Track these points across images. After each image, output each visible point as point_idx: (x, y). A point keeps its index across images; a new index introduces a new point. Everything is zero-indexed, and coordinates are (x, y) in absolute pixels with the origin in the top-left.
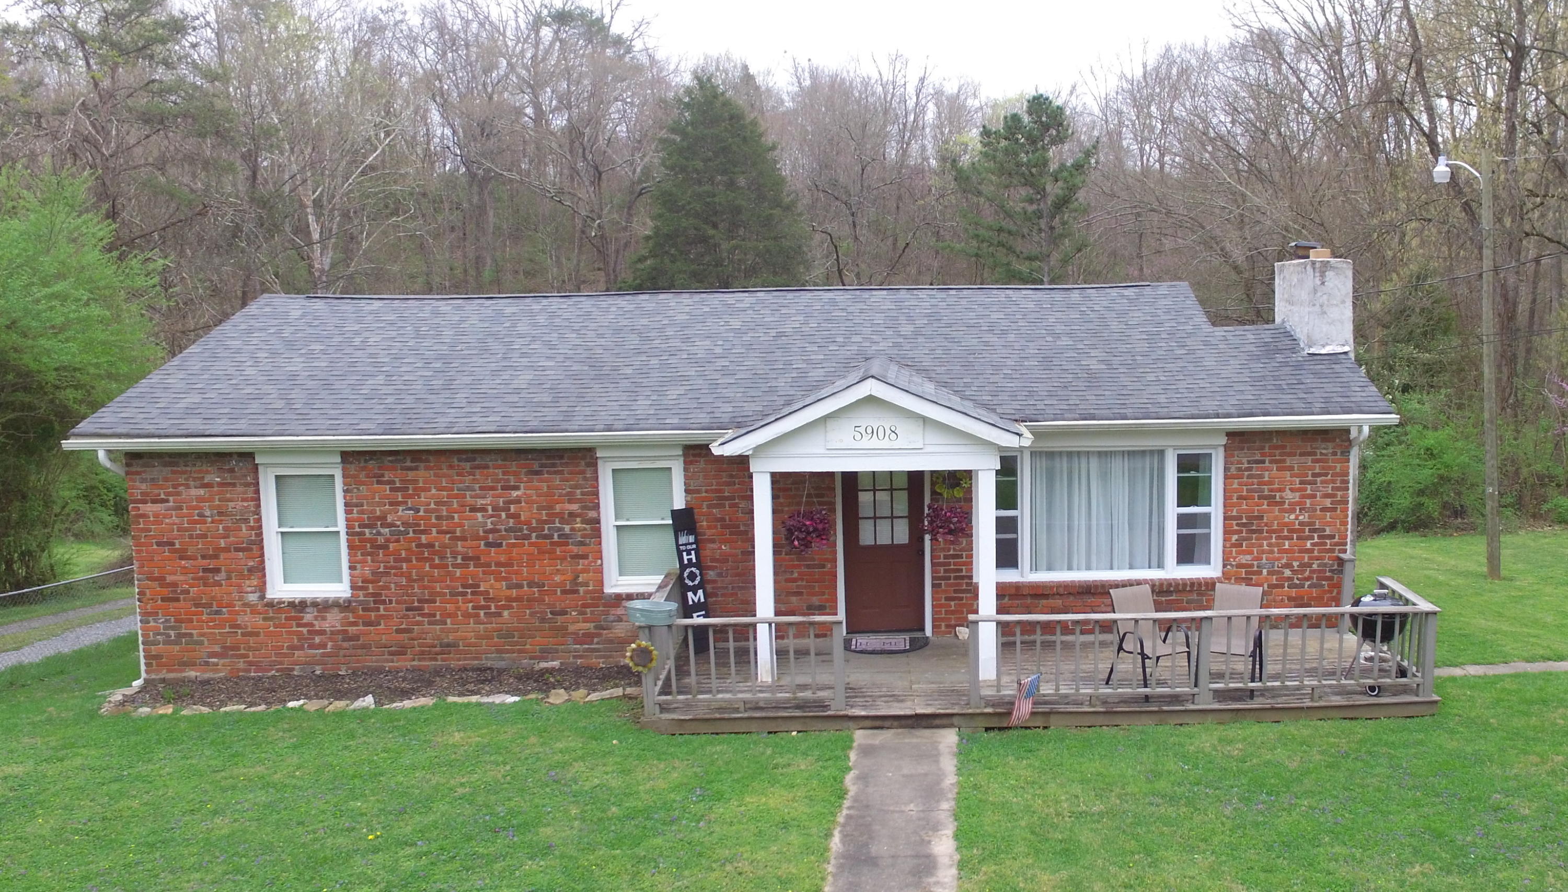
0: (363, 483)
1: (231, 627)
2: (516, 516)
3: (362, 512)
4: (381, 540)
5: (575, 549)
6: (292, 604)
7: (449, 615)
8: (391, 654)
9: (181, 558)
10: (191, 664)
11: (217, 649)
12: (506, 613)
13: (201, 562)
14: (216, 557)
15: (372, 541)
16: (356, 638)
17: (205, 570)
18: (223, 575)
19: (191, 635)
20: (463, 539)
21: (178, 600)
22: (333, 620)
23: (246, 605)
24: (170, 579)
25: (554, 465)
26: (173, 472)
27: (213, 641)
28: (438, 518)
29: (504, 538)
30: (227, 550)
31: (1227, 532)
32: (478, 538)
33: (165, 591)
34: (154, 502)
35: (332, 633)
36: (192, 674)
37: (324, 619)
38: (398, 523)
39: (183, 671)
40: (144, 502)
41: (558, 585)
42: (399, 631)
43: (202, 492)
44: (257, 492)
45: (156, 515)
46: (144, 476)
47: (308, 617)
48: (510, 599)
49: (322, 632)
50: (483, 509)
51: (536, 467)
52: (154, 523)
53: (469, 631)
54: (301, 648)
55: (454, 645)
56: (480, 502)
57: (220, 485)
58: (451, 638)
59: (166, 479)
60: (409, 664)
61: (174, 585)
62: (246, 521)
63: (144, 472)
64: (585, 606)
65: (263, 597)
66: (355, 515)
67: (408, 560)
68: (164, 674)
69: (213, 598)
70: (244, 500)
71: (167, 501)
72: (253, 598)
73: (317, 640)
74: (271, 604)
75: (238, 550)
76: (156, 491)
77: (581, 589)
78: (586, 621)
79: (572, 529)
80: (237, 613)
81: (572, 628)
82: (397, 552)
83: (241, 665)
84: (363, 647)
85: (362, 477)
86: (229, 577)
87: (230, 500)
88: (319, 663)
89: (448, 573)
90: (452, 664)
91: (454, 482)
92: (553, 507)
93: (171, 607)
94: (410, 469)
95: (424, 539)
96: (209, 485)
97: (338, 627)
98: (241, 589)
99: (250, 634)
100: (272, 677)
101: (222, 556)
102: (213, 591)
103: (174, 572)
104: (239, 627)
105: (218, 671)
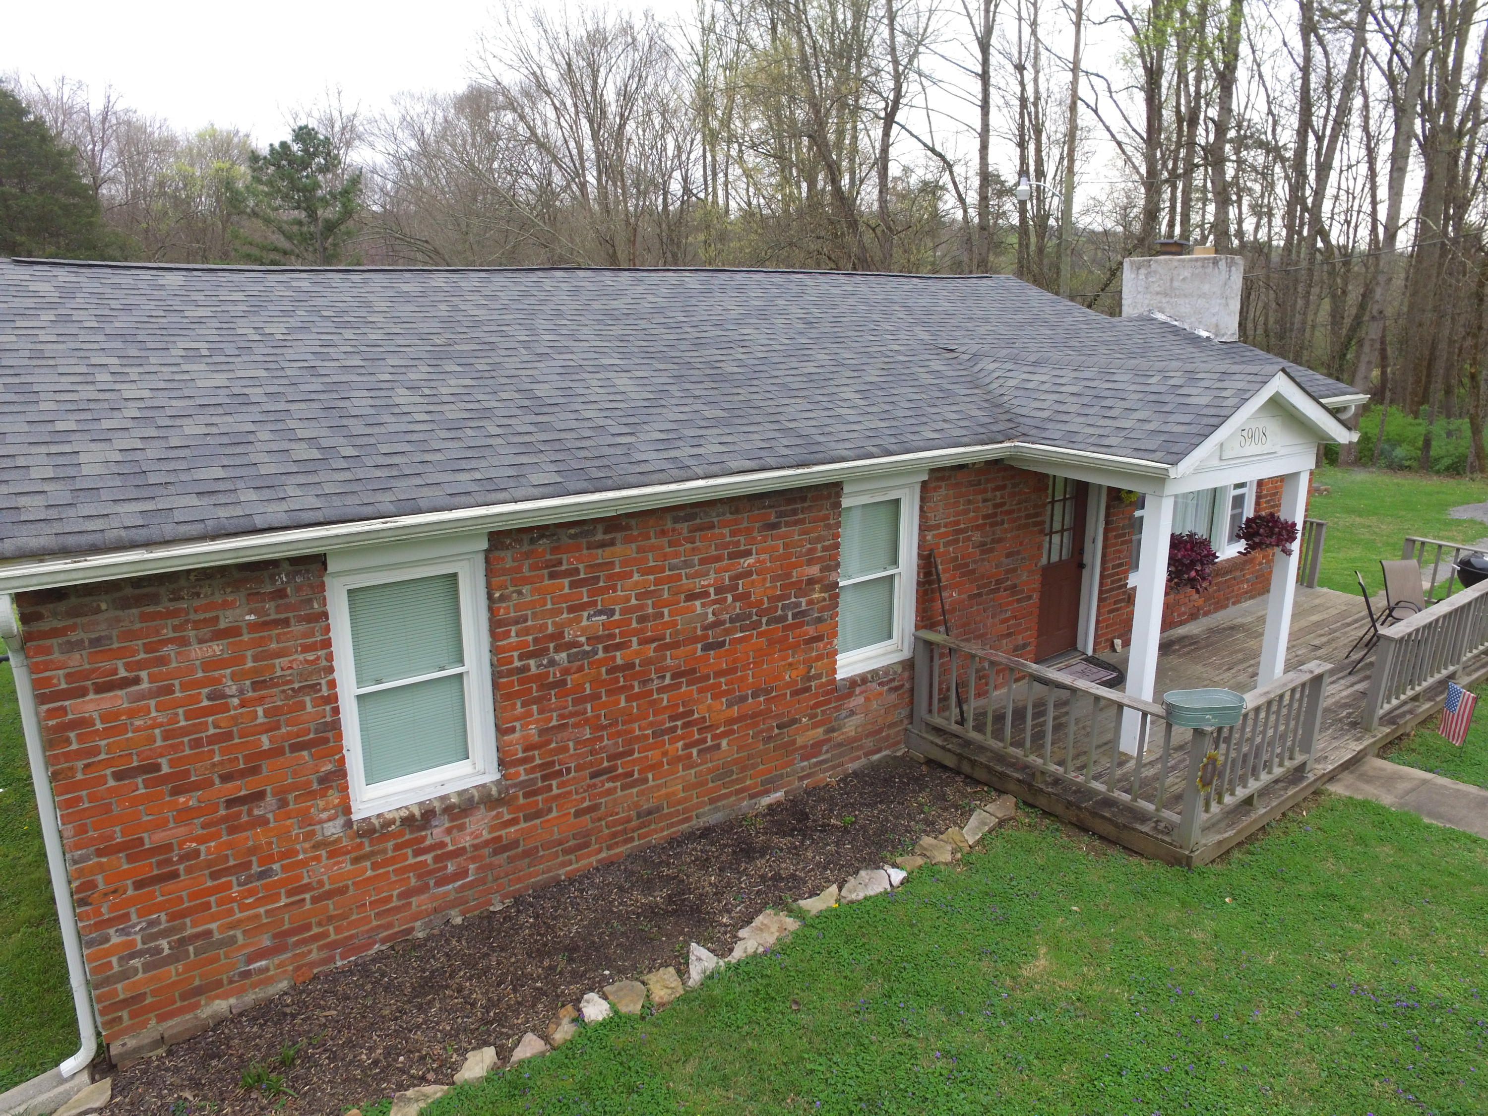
0: (526, 581)
1: (289, 894)
2: (746, 596)
3: (522, 632)
4: (555, 674)
5: (811, 630)
6: (409, 821)
7: (651, 767)
8: (566, 852)
9: (176, 792)
10: (212, 988)
11: (266, 941)
12: (724, 743)
13: (222, 790)
14: (253, 771)
15: (541, 679)
16: (515, 844)
17: (230, 803)
18: (270, 800)
19: (209, 933)
20: (675, 645)
21: (175, 875)
22: (477, 827)
23: (318, 845)
24: (151, 839)
25: (794, 512)
26: (144, 618)
27: (255, 931)
28: (642, 619)
29: (728, 632)
30: (276, 752)
32: (695, 640)
33: (150, 867)
34: (100, 689)
35: (476, 847)
36: (221, 1006)
37: (461, 828)
38: (583, 639)
39: (197, 1006)
40: (79, 693)
41: (787, 685)
42: (578, 813)
43: (217, 648)
44: (325, 630)
45: (107, 717)
46: (74, 636)
47: (435, 833)
48: (730, 721)
49: (460, 852)
50: (703, 594)
51: (773, 519)
52: (107, 733)
53: (677, 783)
54: (423, 889)
55: (658, 809)
56: (700, 583)
57: (253, 627)
58: (653, 800)
60: (594, 860)
61: (165, 848)
62: (316, 688)
63: (73, 628)
64: (815, 706)
65: (349, 824)
67: (595, 697)
68: (148, 1029)
69: (253, 851)
70: (306, 649)
71: (137, 681)
72: (333, 829)
73: (451, 868)
74: (364, 832)
76: (106, 665)
77: (813, 685)
78: (815, 726)
79: (810, 602)
80: (304, 863)
81: (799, 741)
82: (580, 687)
83: (315, 956)
84: (526, 854)
85: (526, 571)
86: (283, 803)
87: (279, 654)
88: (453, 905)
89: (653, 703)
90: (654, 839)
91: (665, 557)
92: (789, 575)
93: (159, 894)
94: (603, 545)
95: (619, 658)
96: (232, 632)
97: (486, 835)
98: (306, 820)
99: (329, 895)
100: (380, 957)
101: (266, 766)
102: (250, 838)
103: (161, 825)
104: (307, 888)
105: (270, 981)
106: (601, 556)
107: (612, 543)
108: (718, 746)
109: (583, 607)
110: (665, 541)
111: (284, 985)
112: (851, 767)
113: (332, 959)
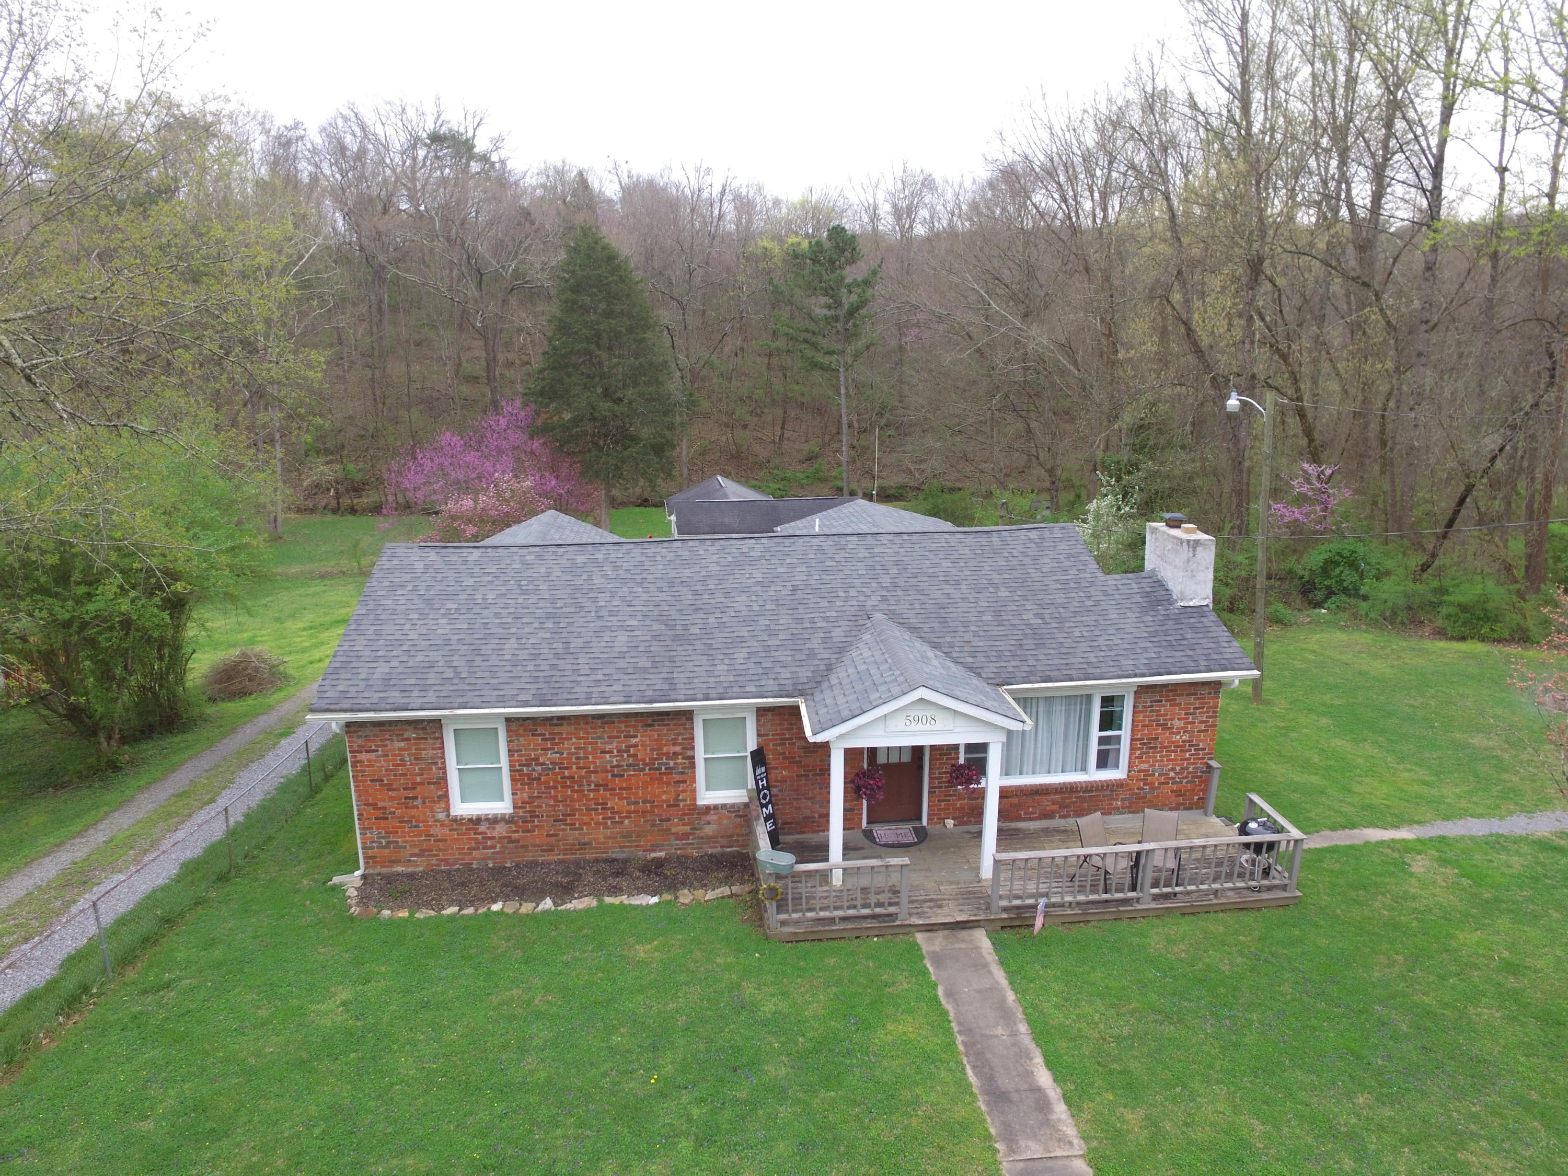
0: (521, 735)
1: (425, 836)
2: (635, 756)
3: (521, 756)
4: (535, 775)
5: (678, 778)
6: (470, 820)
7: (585, 824)
8: (542, 851)
9: (389, 790)
10: (397, 862)
11: (417, 851)
12: (626, 822)
13: (404, 793)
14: (414, 788)
15: (529, 776)
16: (518, 841)
17: (406, 798)
18: (420, 800)
19: (397, 842)
20: (595, 772)
21: (387, 818)
22: (501, 830)
23: (436, 821)
24: (380, 804)
25: (663, 720)
26: (381, 731)
27: (414, 846)
28: (577, 758)
29: (625, 771)
30: (422, 784)
31: (1132, 749)
32: (607, 771)
33: (379, 814)
34: (367, 751)
35: (500, 838)
36: (400, 869)
37: (494, 828)
38: (548, 762)
39: (392, 866)
40: (361, 752)
41: (664, 801)
42: (548, 835)
43: (402, 744)
44: (443, 743)
45: (369, 761)
46: (360, 736)
47: (482, 828)
48: (629, 812)
49: (492, 838)
50: (611, 752)
51: (650, 722)
52: (369, 766)
53: (601, 834)
54: (478, 849)
55: (590, 844)
56: (608, 747)
57: (416, 739)
58: (586, 839)
59: (376, 736)
60: (556, 858)
61: (385, 808)
62: (436, 763)
63: (360, 734)
64: (684, 814)
65: (448, 815)
66: (516, 757)
67: (555, 788)
68: (378, 869)
69: (413, 817)
70: (434, 749)
71: (378, 751)
72: (442, 816)
73: (489, 843)
74: (455, 820)
75: (429, 783)
76: (369, 745)
77: (681, 804)
78: (684, 825)
79: (677, 764)
80: (430, 827)
81: (674, 830)
82: (547, 782)
83: (434, 862)
84: (522, 846)
85: (521, 732)
86: (424, 803)
87: (424, 749)
88: (490, 858)
89: (585, 796)
90: (588, 857)
91: (588, 733)
92: (661, 749)
93: (383, 823)
94: (557, 725)
95: (566, 773)
96: (408, 739)
97: (505, 834)
98: (432, 811)
99: (440, 840)
100: (458, 870)
101: (418, 788)
102: (414, 812)
103: (384, 800)
104: (432, 836)
105: (417, 866)
106: (557, 730)
107: (561, 725)
108: (622, 822)
109: (548, 749)
110: (588, 726)
111: (421, 869)
112: (710, 851)
113: (439, 865)
